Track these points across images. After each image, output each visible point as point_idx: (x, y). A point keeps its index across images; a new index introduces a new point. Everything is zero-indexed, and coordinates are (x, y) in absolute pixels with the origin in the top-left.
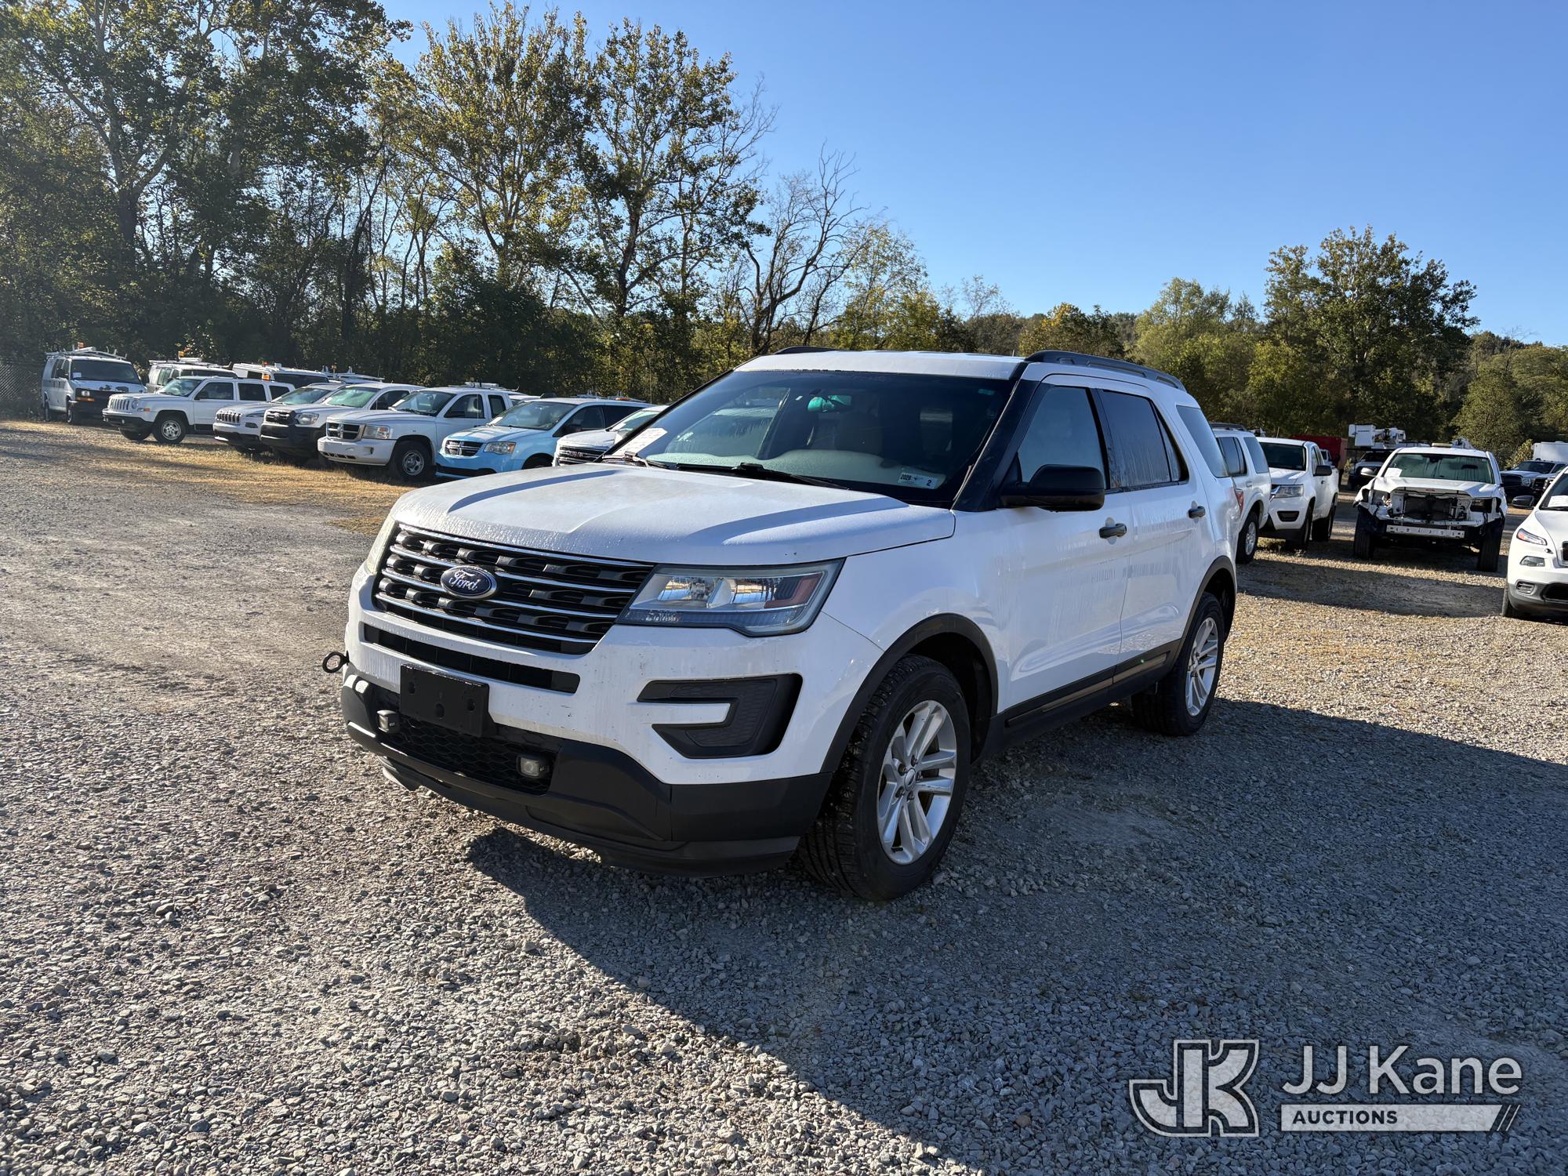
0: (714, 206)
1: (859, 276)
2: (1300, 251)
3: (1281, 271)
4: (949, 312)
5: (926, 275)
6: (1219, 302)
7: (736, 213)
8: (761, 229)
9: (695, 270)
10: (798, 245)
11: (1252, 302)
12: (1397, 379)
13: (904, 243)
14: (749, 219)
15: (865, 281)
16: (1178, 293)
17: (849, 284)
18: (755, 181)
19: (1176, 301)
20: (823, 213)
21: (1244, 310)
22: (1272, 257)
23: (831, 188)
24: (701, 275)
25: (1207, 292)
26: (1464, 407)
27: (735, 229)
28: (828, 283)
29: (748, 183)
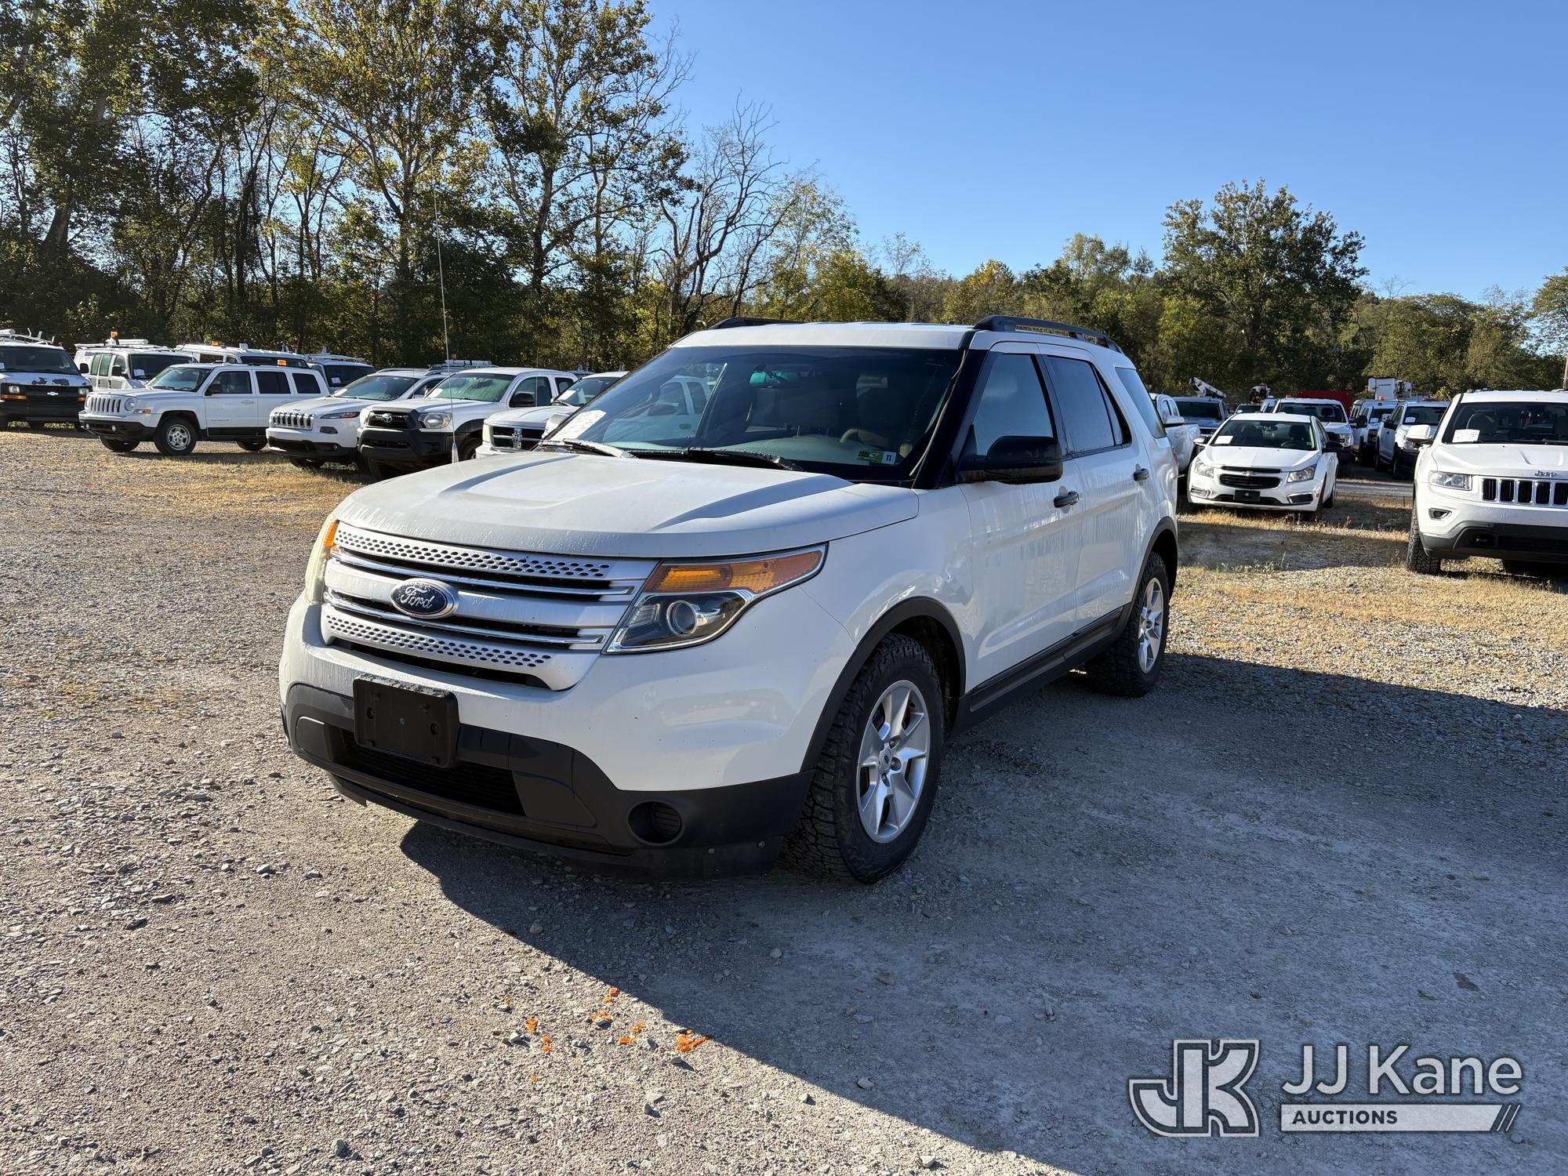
0: (636, 161)
1: (786, 234)
2: (1195, 205)
3: (1178, 226)
4: (878, 272)
5: (857, 232)
6: (1120, 258)
7: (665, 166)
8: (690, 184)
9: (609, 231)
10: (723, 201)
11: (1150, 257)
12: (1295, 331)
13: (834, 198)
14: (679, 174)
15: (792, 241)
16: (1081, 248)
17: (778, 244)
18: (681, 132)
19: (1079, 257)
20: (742, 169)
21: (1144, 265)
22: (1169, 211)
23: (748, 144)
24: (615, 236)
25: (1109, 247)
26: (1375, 356)
27: (663, 185)
28: (759, 243)
29: (672, 135)
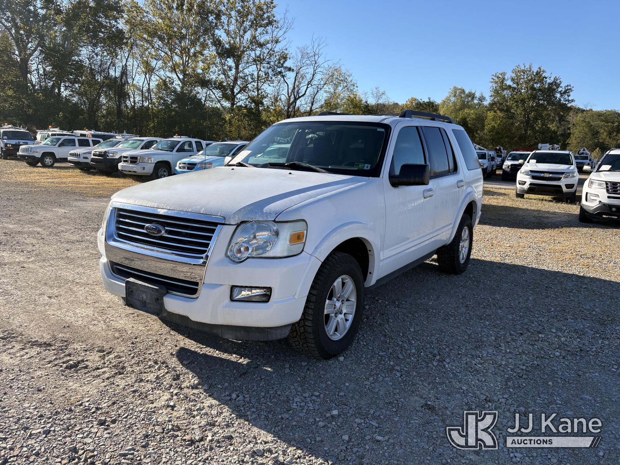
0: (270, 60)
1: (330, 88)
2: (504, 74)
3: (496, 83)
4: (366, 102)
5: (357, 87)
6: (472, 96)
7: (279, 63)
8: (290, 69)
9: (262, 87)
10: (305, 76)
11: (484, 95)
12: (543, 125)
13: (348, 74)
14: (285, 65)
15: (332, 90)
16: (455, 92)
17: (326, 92)
18: (287, 49)
19: (455, 96)
20: (314, 62)
21: (482, 99)
22: (493, 77)
23: (317, 52)
24: (265, 89)
25: (467, 92)
26: (572, 135)
27: (279, 70)
28: (318, 91)
29: (284, 50)
